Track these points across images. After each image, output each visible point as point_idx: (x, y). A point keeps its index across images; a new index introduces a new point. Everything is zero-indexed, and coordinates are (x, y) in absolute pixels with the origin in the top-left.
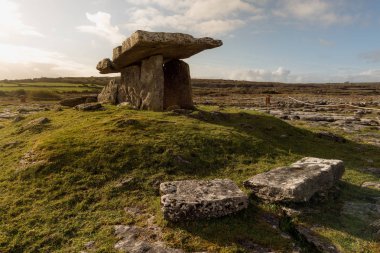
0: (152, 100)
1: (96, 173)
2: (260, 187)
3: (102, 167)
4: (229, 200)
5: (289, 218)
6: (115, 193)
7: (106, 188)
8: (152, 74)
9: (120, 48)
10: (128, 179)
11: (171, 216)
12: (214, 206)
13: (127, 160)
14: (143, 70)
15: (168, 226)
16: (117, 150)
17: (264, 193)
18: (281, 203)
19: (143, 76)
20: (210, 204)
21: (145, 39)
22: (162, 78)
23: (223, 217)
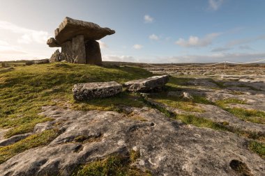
0: (79, 59)
1: (37, 86)
2: (130, 85)
3: (41, 83)
4: (112, 87)
5: (143, 97)
6: (47, 94)
7: (43, 93)
8: (78, 45)
9: (58, 29)
10: (58, 87)
11: (78, 97)
12: (103, 90)
13: (58, 80)
14: (73, 43)
15: (76, 102)
16: (52, 76)
17: (132, 88)
18: (139, 91)
19: (73, 46)
20: (101, 90)
21: (71, 22)
22: (84, 47)
23: (108, 97)
